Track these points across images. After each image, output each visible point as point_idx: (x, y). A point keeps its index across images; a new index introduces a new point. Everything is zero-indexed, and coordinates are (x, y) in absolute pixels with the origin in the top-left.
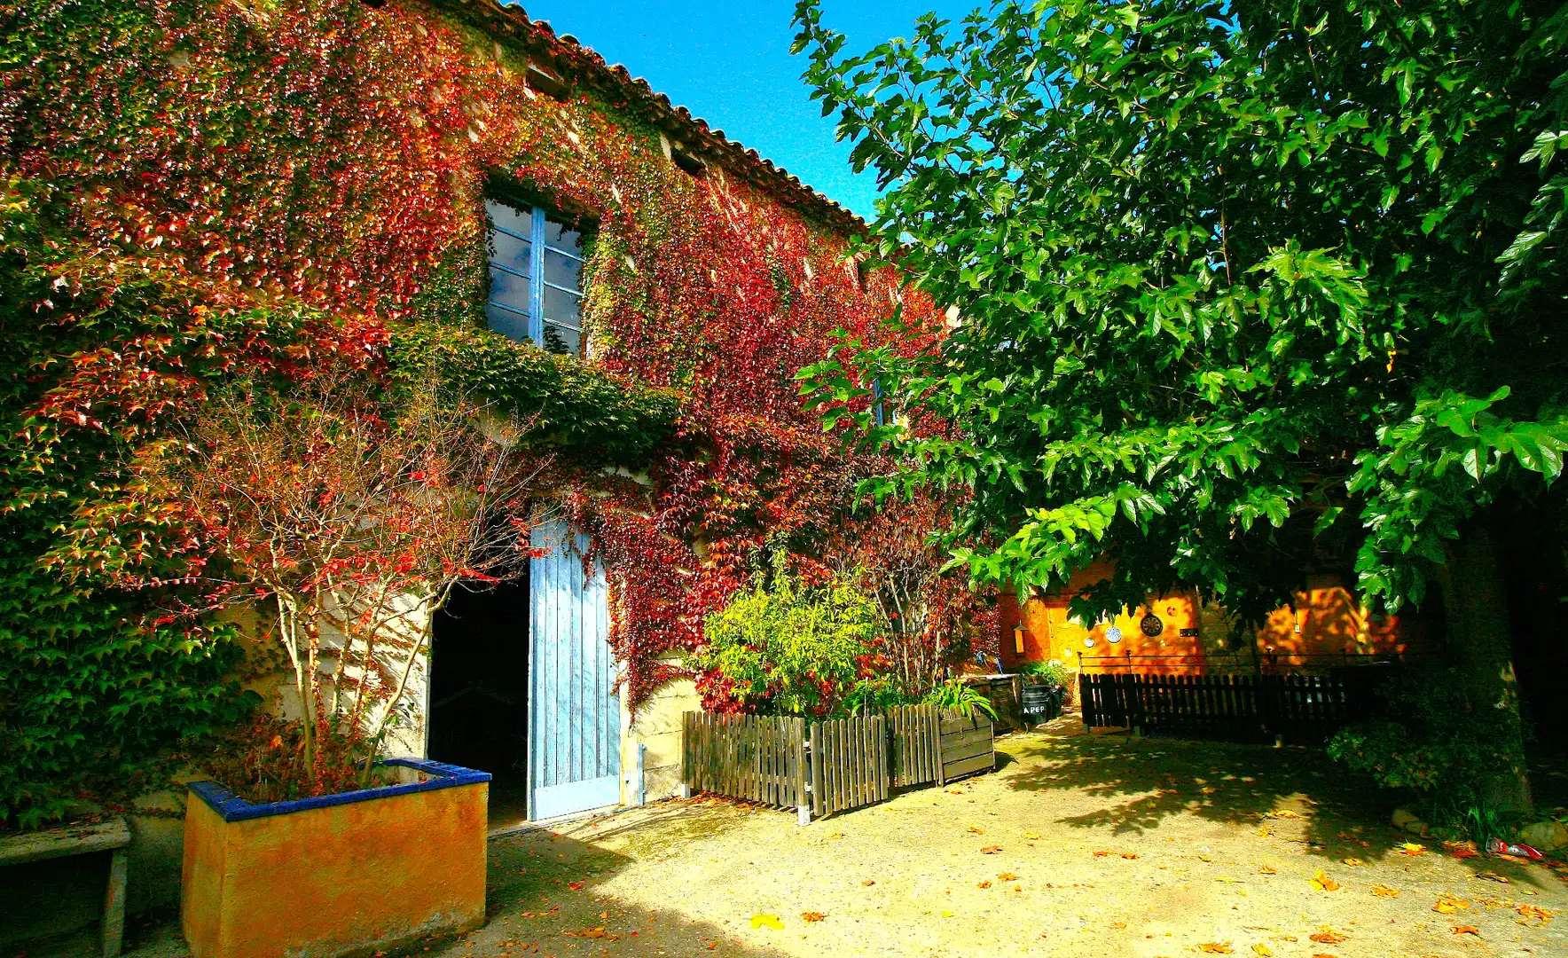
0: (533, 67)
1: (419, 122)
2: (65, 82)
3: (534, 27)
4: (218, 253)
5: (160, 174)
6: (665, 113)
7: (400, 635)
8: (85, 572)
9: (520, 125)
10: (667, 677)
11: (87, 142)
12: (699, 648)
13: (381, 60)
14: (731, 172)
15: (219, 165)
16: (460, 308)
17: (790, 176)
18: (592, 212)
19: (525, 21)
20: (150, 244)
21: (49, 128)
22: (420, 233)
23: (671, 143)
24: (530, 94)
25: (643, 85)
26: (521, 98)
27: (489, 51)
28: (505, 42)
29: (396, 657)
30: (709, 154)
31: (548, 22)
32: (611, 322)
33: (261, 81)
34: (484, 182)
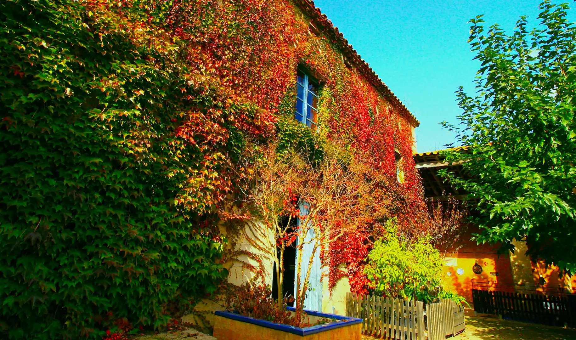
0: (311, 23)
1: (281, 38)
2: (191, 3)
3: (316, 10)
4: (228, 78)
5: (214, 44)
6: (345, 46)
7: (267, 247)
8: (192, 208)
9: (308, 44)
10: (341, 276)
11: (195, 28)
12: (352, 264)
13: (273, 13)
14: (359, 70)
15: (231, 44)
16: (290, 111)
17: (376, 74)
18: (324, 80)
19: (314, 7)
20: (210, 71)
21: (185, 20)
22: (281, 80)
23: (344, 57)
24: (310, 33)
25: (342, 35)
26: (308, 34)
27: (300, 16)
28: (305, 14)
29: (265, 257)
30: (354, 63)
31: (320, 9)
32: (329, 123)
33: (242, 15)
34: (298, 63)
